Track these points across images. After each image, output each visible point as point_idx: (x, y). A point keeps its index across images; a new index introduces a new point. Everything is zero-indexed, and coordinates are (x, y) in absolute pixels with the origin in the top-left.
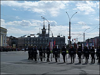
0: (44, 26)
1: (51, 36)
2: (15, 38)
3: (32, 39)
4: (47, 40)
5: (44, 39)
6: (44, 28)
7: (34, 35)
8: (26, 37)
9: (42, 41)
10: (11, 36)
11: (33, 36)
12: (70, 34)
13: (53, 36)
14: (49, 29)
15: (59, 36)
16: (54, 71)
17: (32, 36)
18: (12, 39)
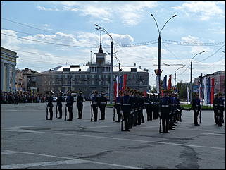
0: (101, 46)
1: (115, 69)
2: (35, 72)
3: (73, 76)
4: (107, 77)
5: (100, 77)
6: (101, 51)
7: (78, 66)
8: (61, 70)
9: (97, 80)
10: (27, 69)
11: (76, 70)
12: (159, 66)
13: (120, 70)
14: (112, 53)
15: (134, 70)
16: (124, 147)
17: (72, 70)
18: (29, 76)
